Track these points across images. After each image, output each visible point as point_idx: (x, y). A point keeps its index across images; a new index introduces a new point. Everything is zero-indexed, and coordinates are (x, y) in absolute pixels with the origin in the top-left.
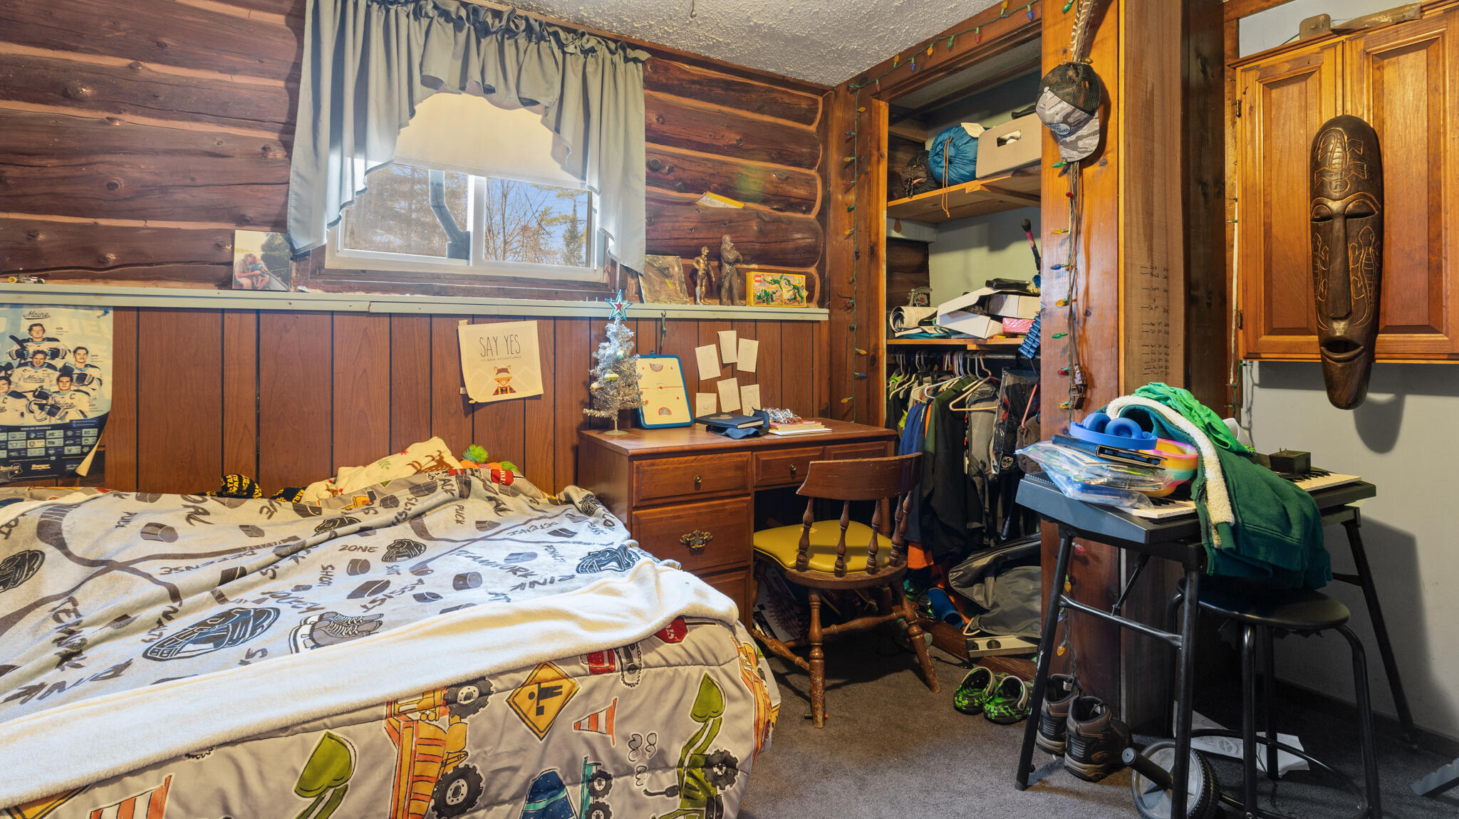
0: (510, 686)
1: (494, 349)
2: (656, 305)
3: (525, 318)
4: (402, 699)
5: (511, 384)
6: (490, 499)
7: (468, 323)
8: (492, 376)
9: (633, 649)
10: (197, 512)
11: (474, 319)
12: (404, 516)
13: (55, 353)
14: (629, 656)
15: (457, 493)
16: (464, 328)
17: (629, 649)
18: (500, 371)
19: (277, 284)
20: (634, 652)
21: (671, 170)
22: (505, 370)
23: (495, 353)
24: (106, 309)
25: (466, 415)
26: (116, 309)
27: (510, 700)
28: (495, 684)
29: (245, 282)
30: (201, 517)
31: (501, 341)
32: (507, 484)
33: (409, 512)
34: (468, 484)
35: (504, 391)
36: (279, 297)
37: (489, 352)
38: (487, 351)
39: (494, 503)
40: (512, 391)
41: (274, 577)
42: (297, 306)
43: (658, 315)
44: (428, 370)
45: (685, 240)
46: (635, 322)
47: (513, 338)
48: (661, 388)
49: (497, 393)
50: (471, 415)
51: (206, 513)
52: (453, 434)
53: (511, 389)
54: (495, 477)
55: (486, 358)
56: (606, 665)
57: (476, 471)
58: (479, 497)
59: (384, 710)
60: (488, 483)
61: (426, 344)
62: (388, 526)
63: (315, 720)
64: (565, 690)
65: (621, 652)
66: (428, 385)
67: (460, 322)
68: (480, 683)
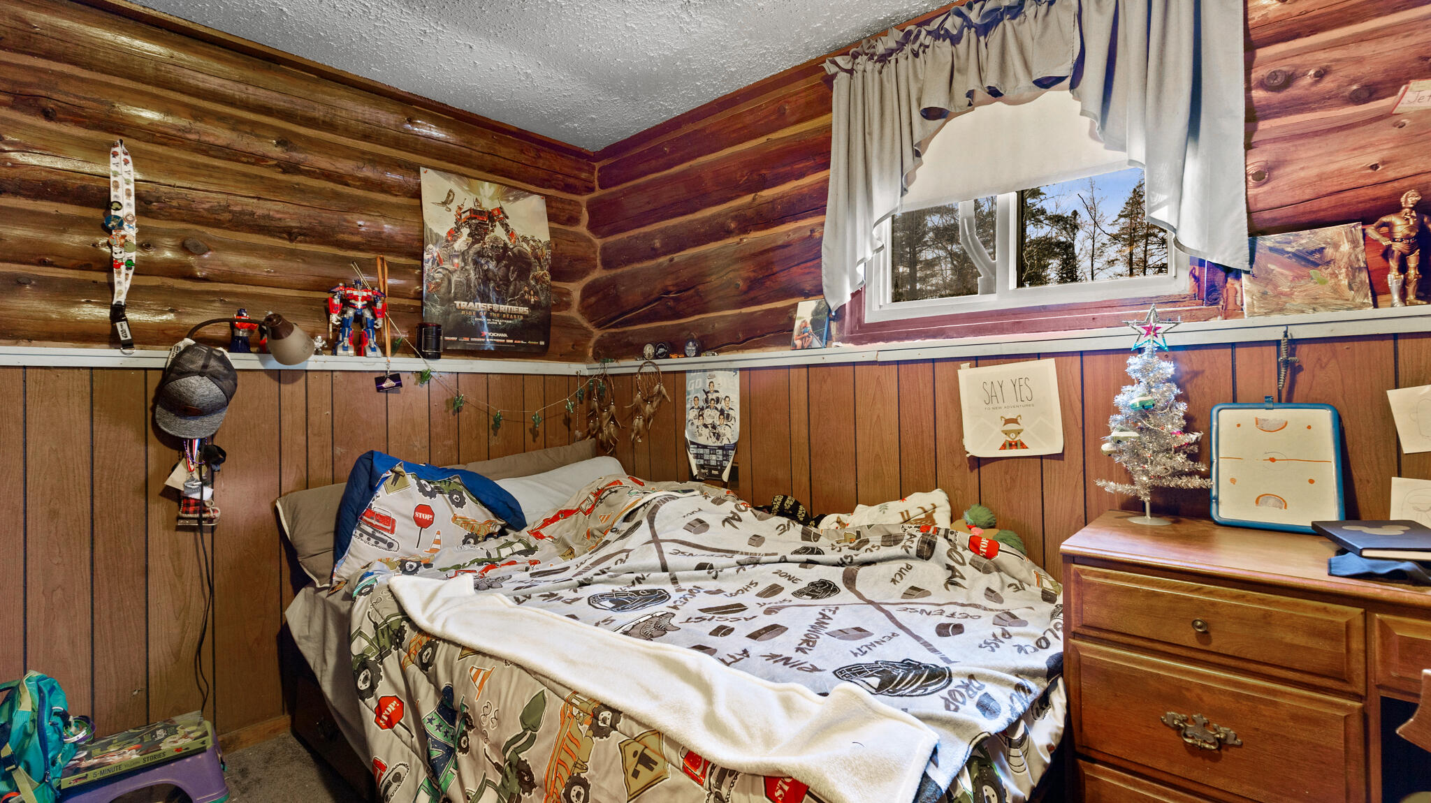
0: (628, 733)
1: (999, 394)
2: (1277, 318)
3: (1039, 356)
4: (581, 694)
5: (1022, 437)
6: (949, 567)
7: (970, 367)
8: (999, 427)
9: (730, 776)
10: (733, 518)
11: (977, 361)
12: (849, 560)
13: (718, 400)
14: (720, 780)
15: (913, 551)
16: (965, 372)
17: (726, 773)
18: (1008, 421)
19: (816, 343)
20: (728, 780)
21: (1321, 75)
22: (1014, 421)
23: (1000, 400)
24: (735, 370)
25: (972, 469)
26: (741, 369)
27: (622, 745)
28: (621, 724)
29: (798, 343)
30: (734, 522)
31: (1008, 386)
32: (989, 556)
33: (855, 558)
34: (932, 545)
35: (1012, 445)
36: (821, 354)
37: (994, 398)
38: (992, 396)
39: (950, 572)
40: (1023, 446)
41: (715, 578)
42: (829, 360)
43: (1277, 334)
44: (932, 418)
45: (1362, 191)
46: (1229, 351)
47: (1022, 382)
48: (1273, 460)
49: (1004, 447)
50: (976, 470)
51: (740, 520)
52: (958, 489)
53: (1022, 444)
54: (974, 545)
55: (991, 406)
56: (698, 773)
57: (952, 533)
58: (939, 562)
59: (567, 694)
60: (960, 549)
61: (929, 391)
62: (834, 565)
63: (544, 676)
64: (657, 769)
65: (716, 772)
66: (933, 434)
67: (962, 365)
68: (616, 714)
